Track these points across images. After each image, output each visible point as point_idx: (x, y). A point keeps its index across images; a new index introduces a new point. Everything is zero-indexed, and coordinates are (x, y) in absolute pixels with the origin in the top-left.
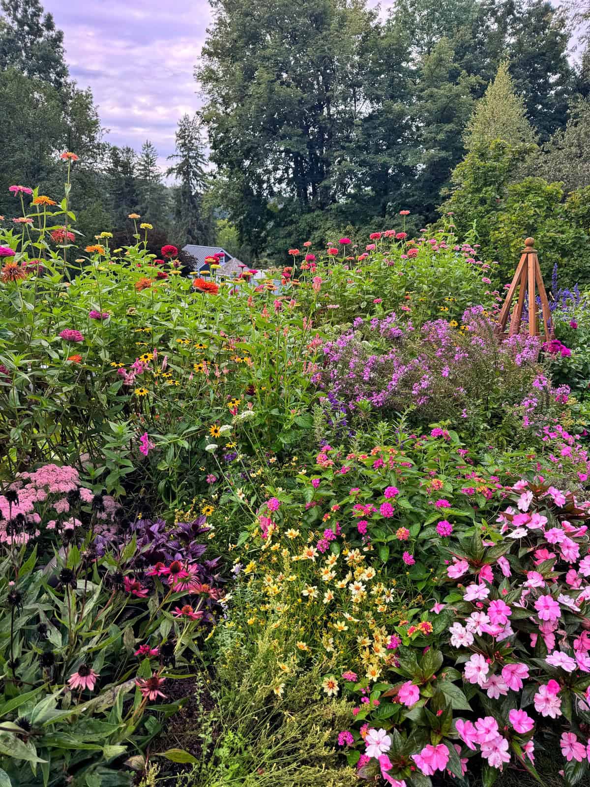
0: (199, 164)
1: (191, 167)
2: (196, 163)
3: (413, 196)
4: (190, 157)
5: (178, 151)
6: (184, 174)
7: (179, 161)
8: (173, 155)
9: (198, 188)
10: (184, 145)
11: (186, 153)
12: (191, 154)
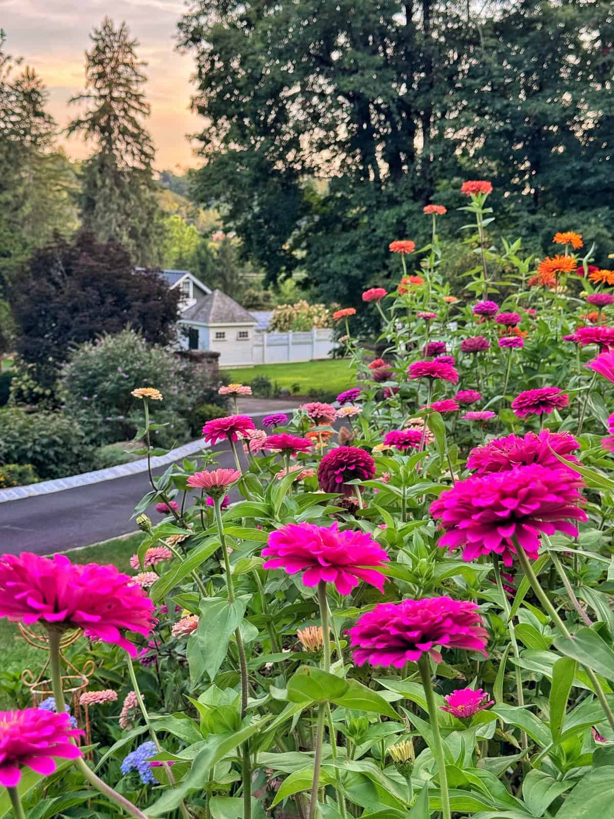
0: (132, 113)
1: (116, 118)
2: (124, 110)
3: (596, 173)
4: (112, 99)
5: (91, 88)
6: (103, 130)
7: (93, 106)
8: (81, 96)
9: (128, 158)
10: (101, 76)
11: (105, 92)
12: (116, 94)
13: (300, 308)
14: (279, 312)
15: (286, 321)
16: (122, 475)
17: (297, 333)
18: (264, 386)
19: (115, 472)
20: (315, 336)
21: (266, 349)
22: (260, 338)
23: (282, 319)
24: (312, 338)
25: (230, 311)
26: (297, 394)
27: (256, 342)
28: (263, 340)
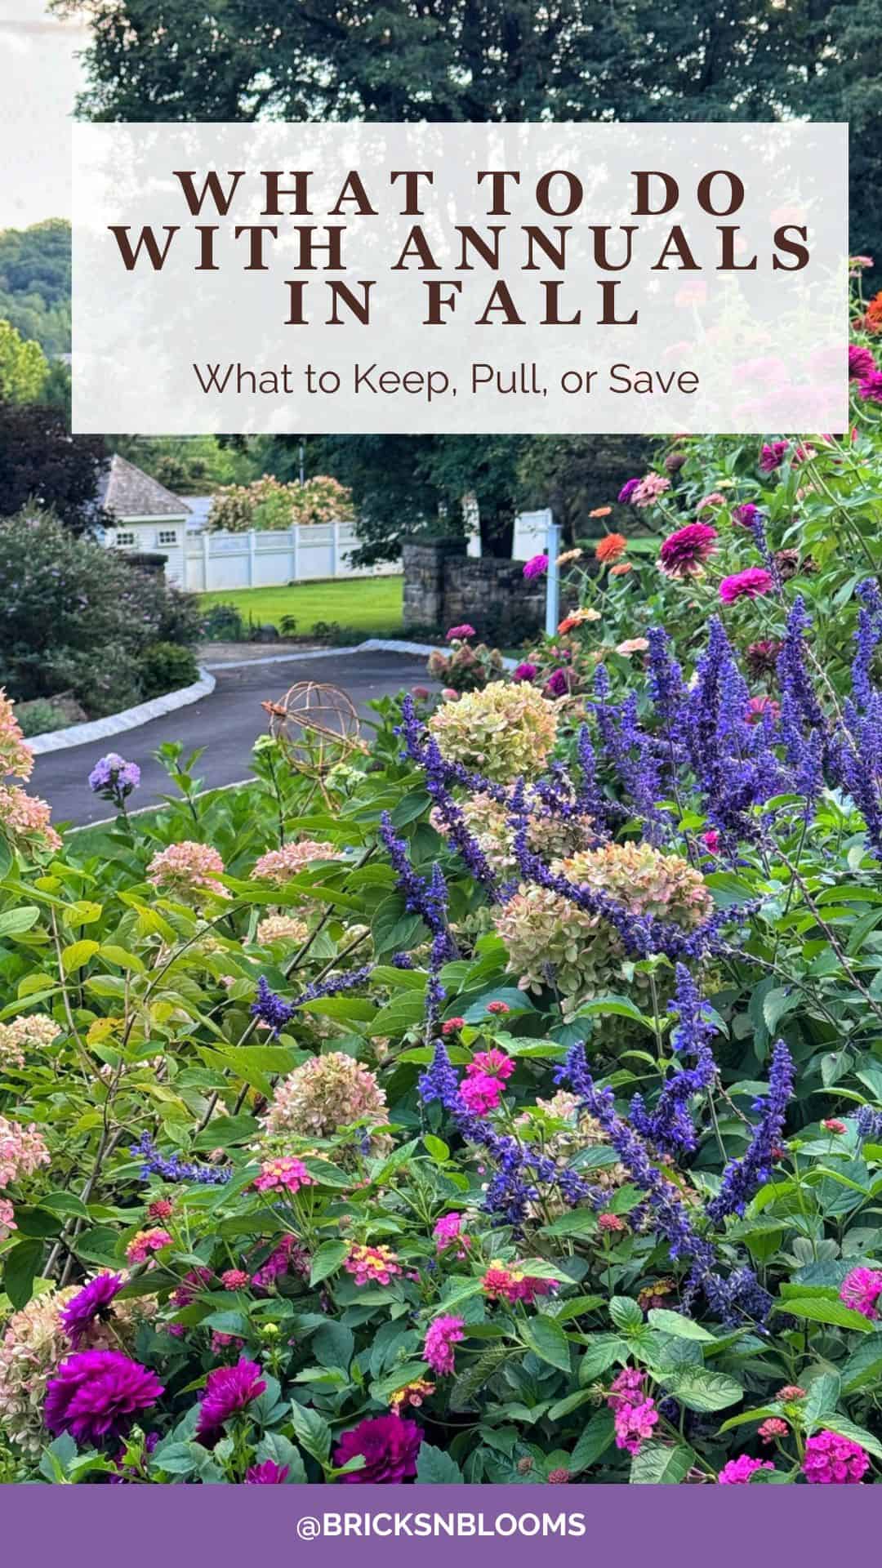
13: (263, 491)
14: (223, 499)
15: (237, 516)
16: (54, 747)
17: (263, 533)
18: (230, 622)
19: (43, 744)
20: (298, 539)
21: (208, 563)
22: (197, 544)
23: (231, 514)
24: (292, 541)
25: (142, 494)
26: (291, 632)
27: (190, 553)
28: (202, 548)
